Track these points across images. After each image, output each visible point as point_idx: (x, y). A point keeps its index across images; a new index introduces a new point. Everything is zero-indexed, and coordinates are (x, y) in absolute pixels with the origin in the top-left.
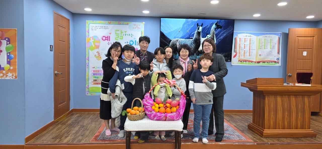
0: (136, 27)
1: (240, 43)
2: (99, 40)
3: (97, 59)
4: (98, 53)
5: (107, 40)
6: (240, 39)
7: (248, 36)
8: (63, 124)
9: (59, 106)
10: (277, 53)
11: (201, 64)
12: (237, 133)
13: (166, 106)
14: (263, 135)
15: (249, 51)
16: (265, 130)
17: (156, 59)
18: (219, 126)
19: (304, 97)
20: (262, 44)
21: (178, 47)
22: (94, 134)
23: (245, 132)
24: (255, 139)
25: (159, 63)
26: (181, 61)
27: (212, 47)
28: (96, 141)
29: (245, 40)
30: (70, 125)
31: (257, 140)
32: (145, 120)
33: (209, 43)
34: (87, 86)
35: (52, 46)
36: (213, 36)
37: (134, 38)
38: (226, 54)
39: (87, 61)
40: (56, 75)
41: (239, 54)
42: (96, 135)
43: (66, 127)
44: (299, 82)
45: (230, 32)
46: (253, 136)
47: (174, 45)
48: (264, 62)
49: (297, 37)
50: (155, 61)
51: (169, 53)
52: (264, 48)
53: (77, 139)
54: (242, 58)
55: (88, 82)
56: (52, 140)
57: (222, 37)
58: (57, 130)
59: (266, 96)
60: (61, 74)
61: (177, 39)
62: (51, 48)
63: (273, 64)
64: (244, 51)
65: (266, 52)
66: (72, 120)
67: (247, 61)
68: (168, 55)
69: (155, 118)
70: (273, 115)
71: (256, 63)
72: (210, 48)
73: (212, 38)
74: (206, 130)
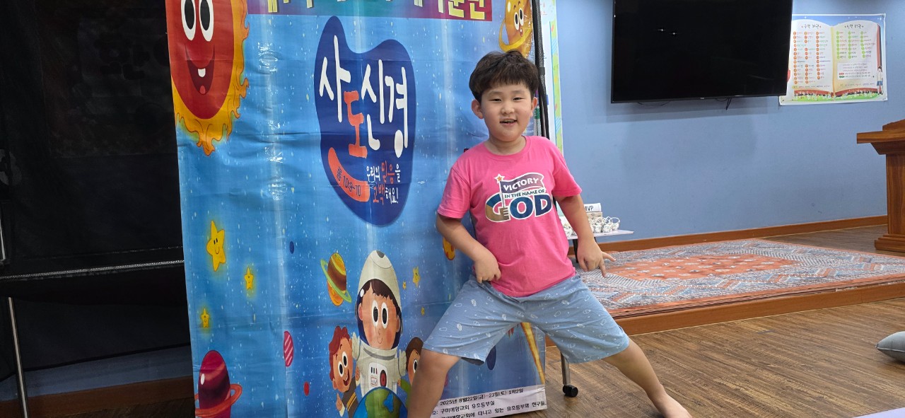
1: (795, 46)
6: (794, 34)
7: (811, 26)
10: (877, 67)
15: (818, 66)
20: (844, 47)
29: (807, 35)
41: (795, 74)
48: (851, 93)
52: (850, 57)
54: (803, 85)
64: (807, 66)
65: (855, 66)
67: (815, 91)
71: (835, 96)
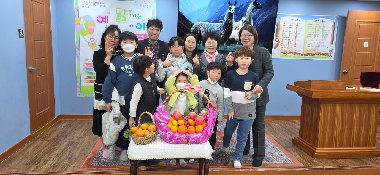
0: (145, 5)
1: (284, 29)
2: (93, 22)
3: (91, 49)
4: (93, 40)
5: (104, 21)
6: (284, 23)
7: (294, 20)
8: (44, 138)
9: (38, 114)
10: (330, 43)
11: (237, 62)
12: (281, 152)
13: (188, 124)
14: (316, 155)
15: (296, 40)
16: (317, 149)
17: (171, 53)
18: (258, 145)
19: (371, 106)
20: (312, 32)
21: (202, 33)
22: (86, 156)
23: (290, 149)
24: (304, 160)
25: (176, 58)
26: (207, 56)
27: (253, 37)
28: (88, 168)
29: (291, 25)
30: (55, 140)
31: (308, 164)
32: (158, 142)
33: (249, 32)
34: (78, 84)
35: (23, 30)
36: (250, 20)
37: (142, 20)
38: (266, 43)
39: (77, 51)
40: (30, 72)
41: (282, 44)
42: (89, 157)
43: (47, 145)
44: (364, 85)
45: (272, 14)
46: (301, 157)
47: (197, 31)
48: (313, 55)
49: (358, 22)
50: (170, 57)
51: (191, 44)
52: (315, 37)
53: (61, 165)
54: (286, 49)
55: (79, 80)
56: (25, 166)
57: (261, 21)
58: (34, 149)
59: (322, 105)
60: (39, 70)
61: (201, 22)
62: (21, 33)
63: (324, 58)
64: (289, 40)
65: (317, 42)
66: (58, 131)
67: (292, 53)
68: (189, 46)
69: (173, 141)
70: (329, 129)
71: (303, 56)
72: (250, 39)
73: (248, 22)
74: (241, 151)
